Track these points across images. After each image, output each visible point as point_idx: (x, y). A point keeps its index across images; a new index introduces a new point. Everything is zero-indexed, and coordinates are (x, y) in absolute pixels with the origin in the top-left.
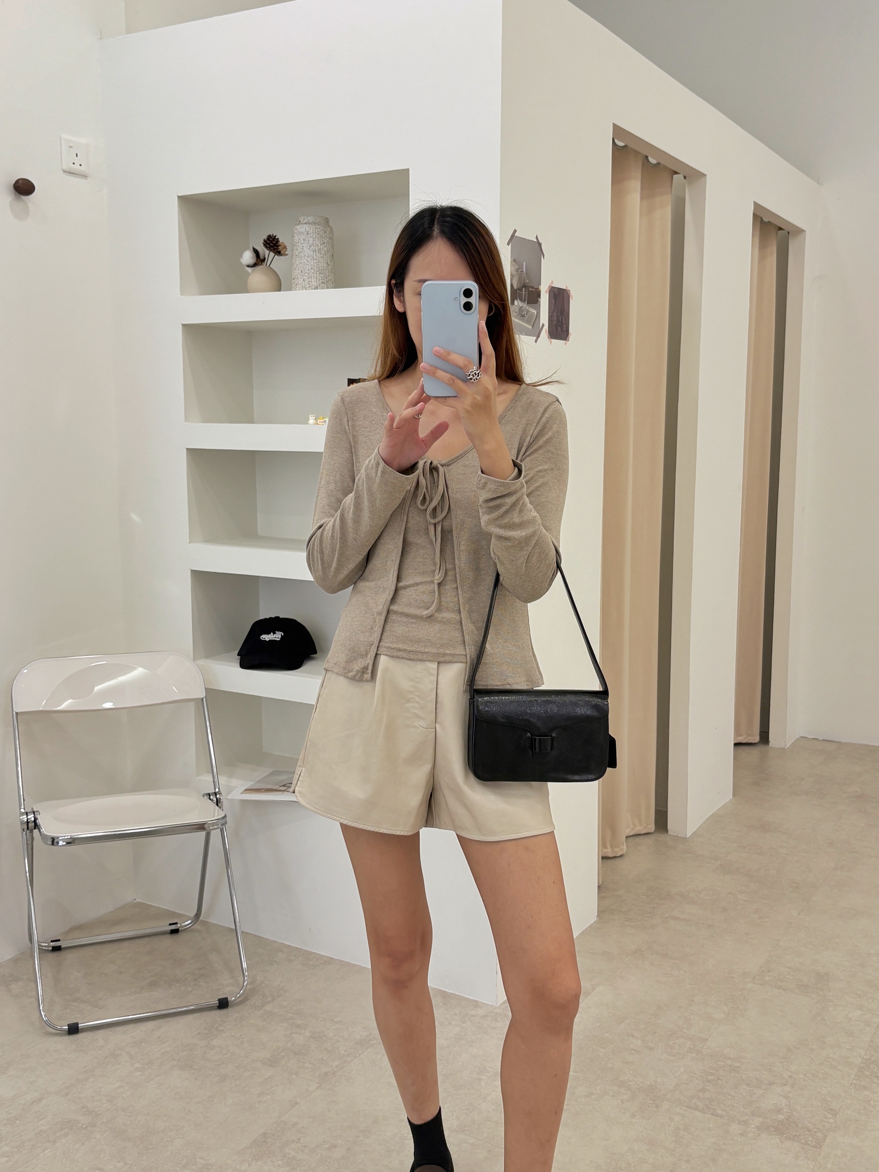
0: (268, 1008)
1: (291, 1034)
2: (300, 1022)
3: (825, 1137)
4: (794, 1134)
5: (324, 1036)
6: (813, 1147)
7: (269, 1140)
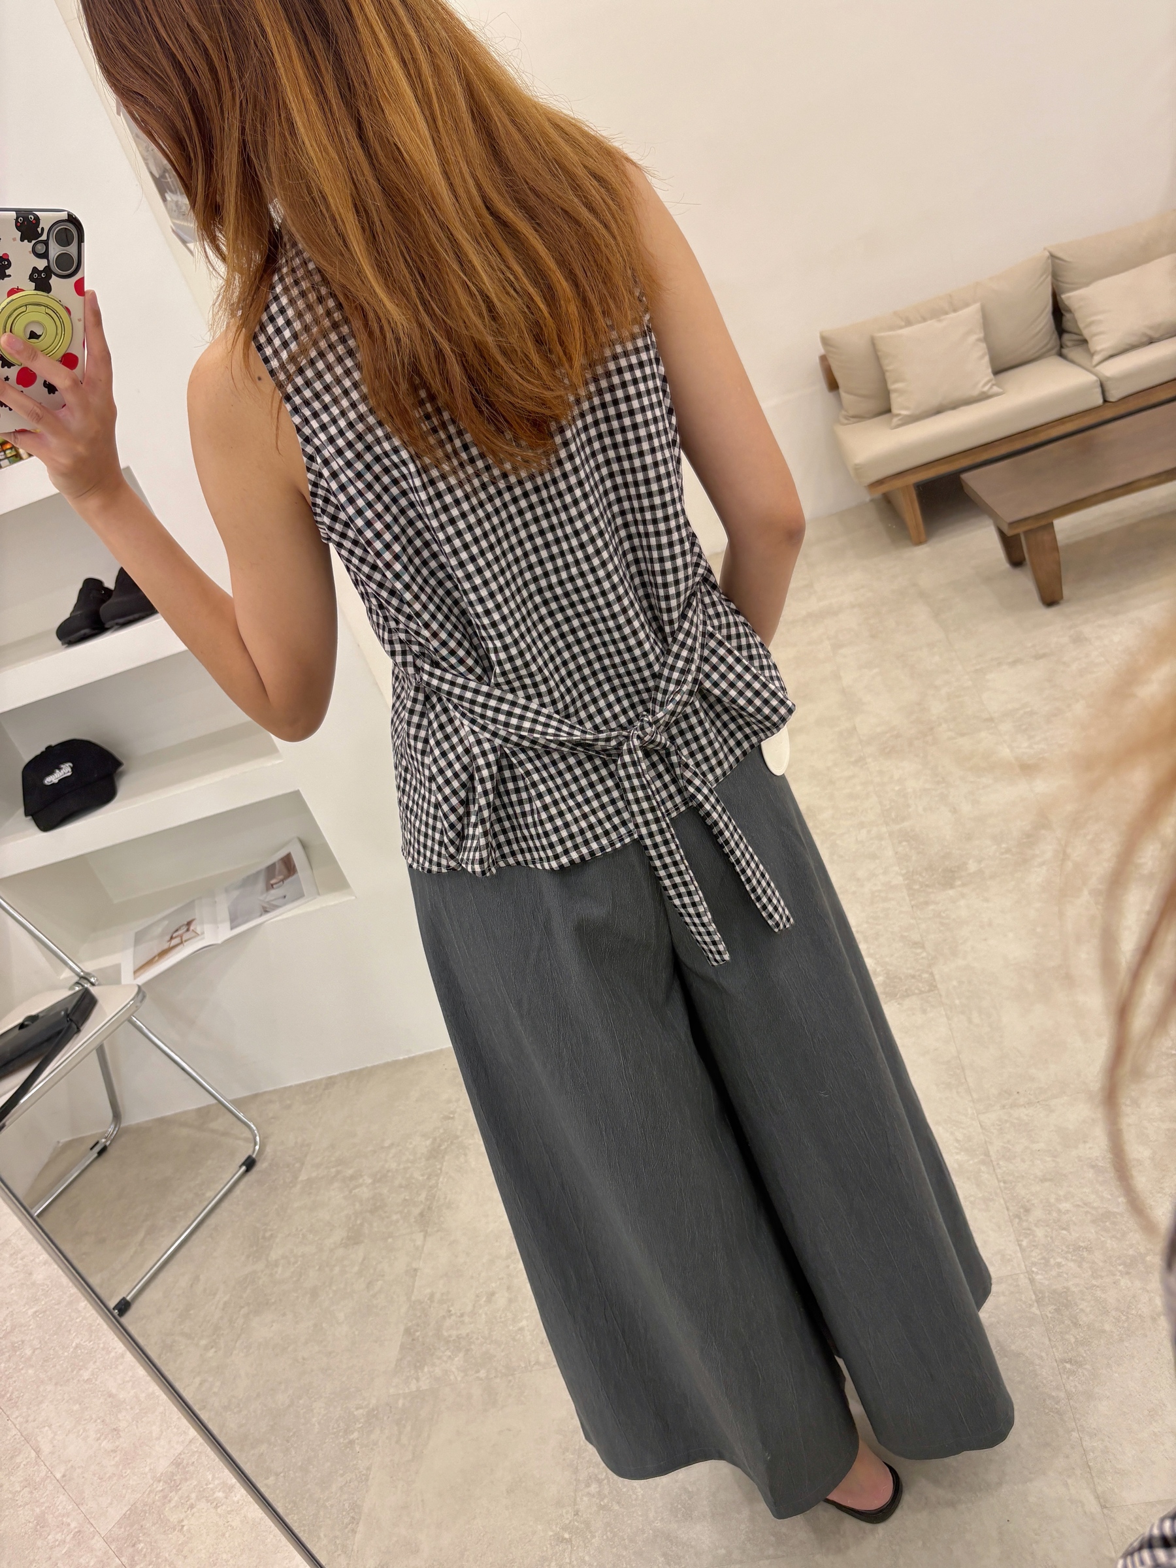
0: (303, 1177)
1: (350, 1192)
2: (350, 1172)
3: (932, 974)
4: (904, 988)
5: (388, 1171)
6: (930, 991)
7: (418, 1334)
